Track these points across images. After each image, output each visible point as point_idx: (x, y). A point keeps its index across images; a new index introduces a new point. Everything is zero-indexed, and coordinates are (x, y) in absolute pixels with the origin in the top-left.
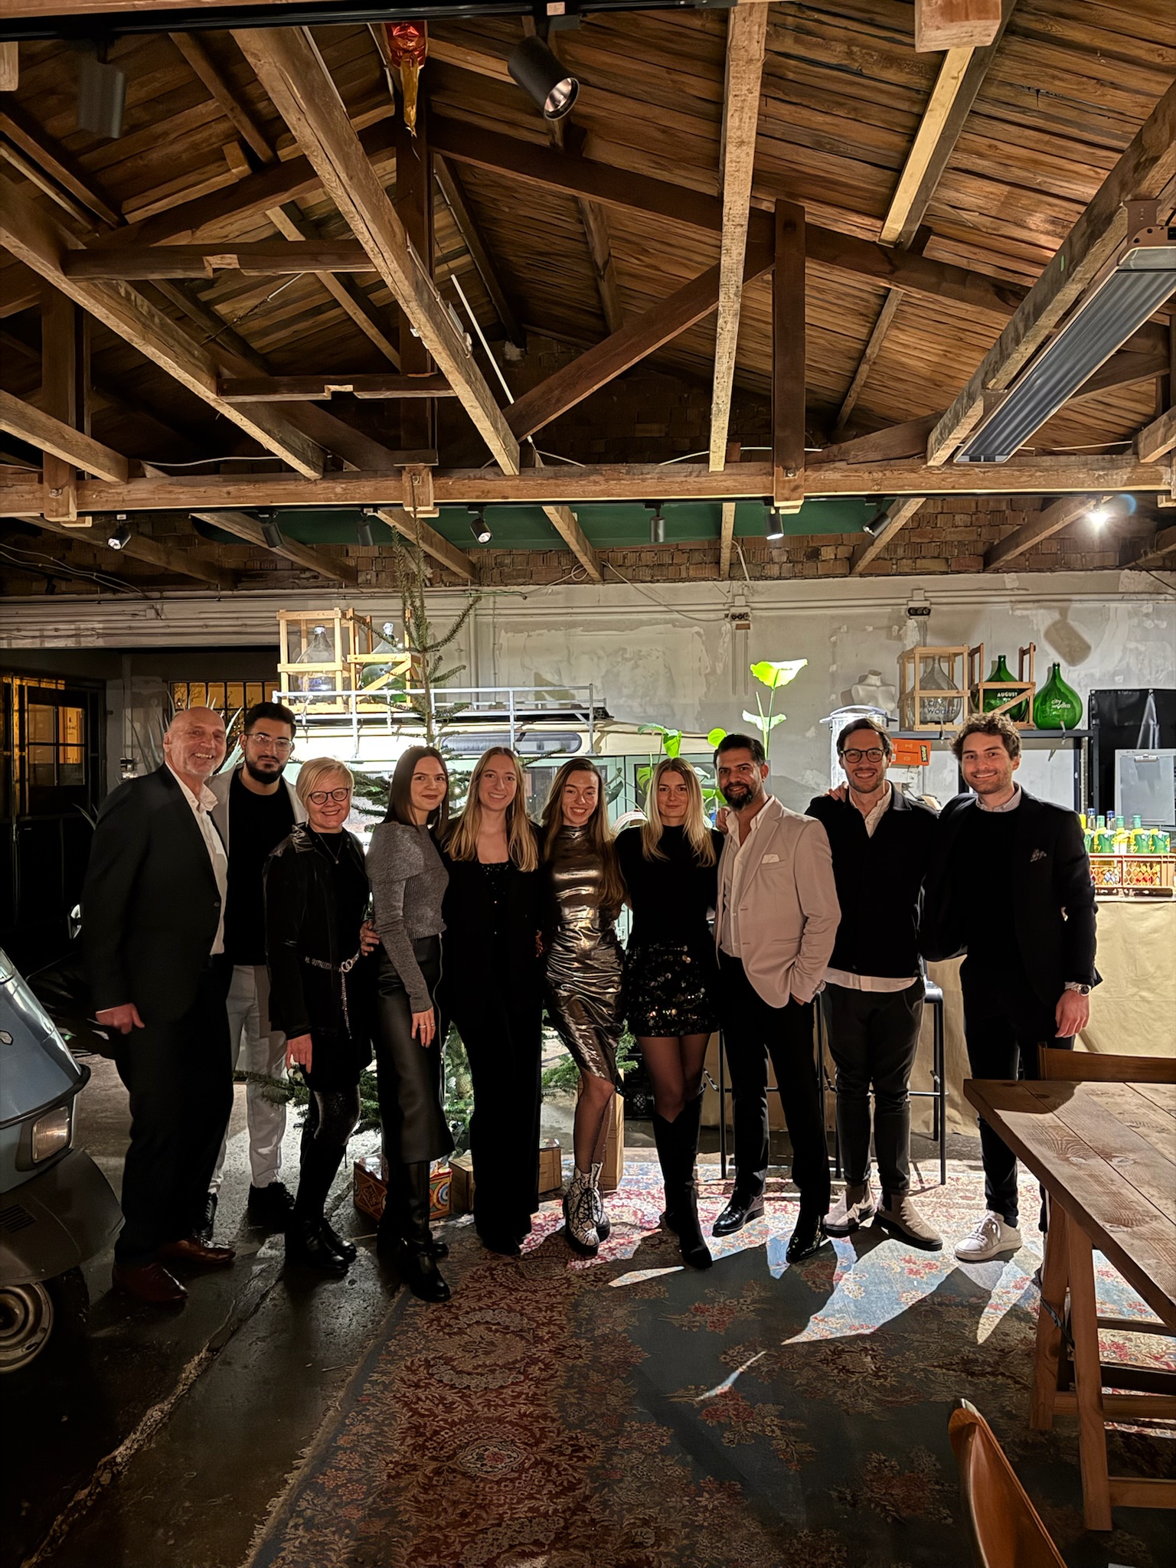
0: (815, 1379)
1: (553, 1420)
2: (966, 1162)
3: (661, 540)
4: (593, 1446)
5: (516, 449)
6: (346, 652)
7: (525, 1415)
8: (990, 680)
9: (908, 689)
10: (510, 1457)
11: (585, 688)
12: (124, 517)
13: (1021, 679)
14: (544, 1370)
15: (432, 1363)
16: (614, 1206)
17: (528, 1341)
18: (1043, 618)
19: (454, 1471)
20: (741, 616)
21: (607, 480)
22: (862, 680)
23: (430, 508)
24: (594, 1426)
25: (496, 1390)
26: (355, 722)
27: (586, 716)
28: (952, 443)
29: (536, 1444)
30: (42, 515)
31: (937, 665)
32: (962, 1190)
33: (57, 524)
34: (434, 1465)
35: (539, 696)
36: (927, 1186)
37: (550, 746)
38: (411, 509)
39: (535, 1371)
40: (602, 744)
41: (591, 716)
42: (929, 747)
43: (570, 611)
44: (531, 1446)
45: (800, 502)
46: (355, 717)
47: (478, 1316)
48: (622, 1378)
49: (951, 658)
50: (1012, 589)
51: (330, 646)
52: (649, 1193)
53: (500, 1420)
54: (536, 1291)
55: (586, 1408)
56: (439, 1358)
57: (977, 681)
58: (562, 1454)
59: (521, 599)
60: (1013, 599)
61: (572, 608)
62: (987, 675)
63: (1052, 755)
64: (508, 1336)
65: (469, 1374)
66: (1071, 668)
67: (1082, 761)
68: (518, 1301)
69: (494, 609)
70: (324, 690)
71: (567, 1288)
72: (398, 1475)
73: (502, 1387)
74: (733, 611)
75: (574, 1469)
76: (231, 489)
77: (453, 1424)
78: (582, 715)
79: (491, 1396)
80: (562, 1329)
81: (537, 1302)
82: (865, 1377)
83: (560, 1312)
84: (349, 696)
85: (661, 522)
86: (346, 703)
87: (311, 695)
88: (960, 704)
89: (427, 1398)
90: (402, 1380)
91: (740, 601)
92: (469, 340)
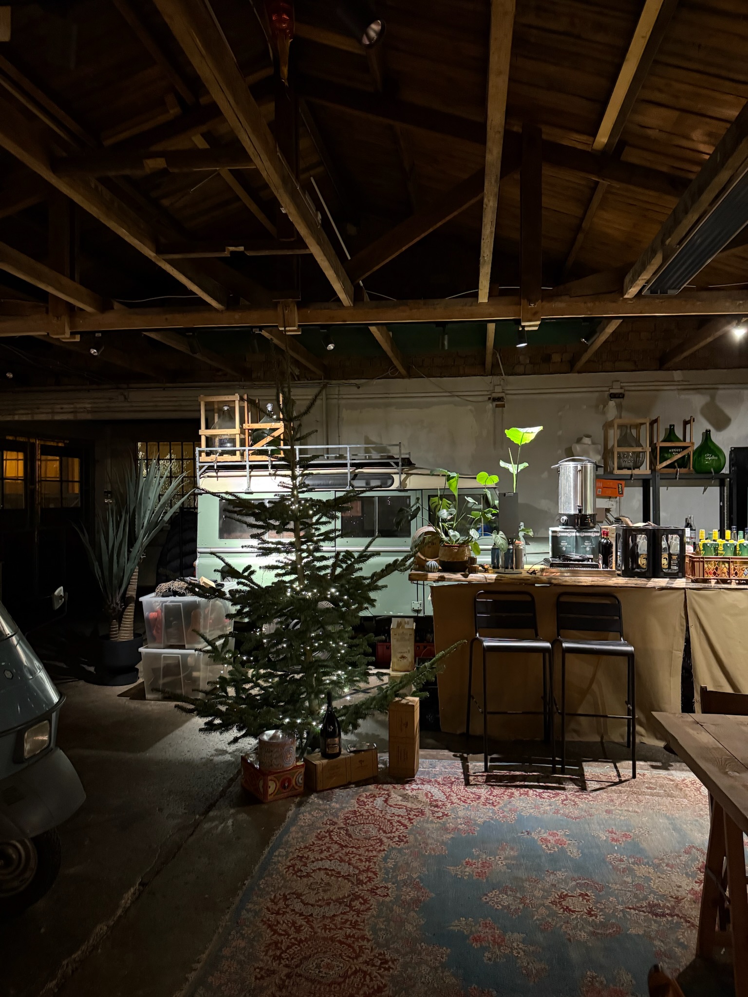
0: (548, 916)
1: (368, 940)
2: (649, 763)
3: (446, 348)
4: (395, 960)
5: (352, 290)
6: (242, 422)
7: (349, 936)
8: (663, 441)
9: (610, 447)
10: (338, 967)
11: (396, 445)
12: (100, 335)
13: (685, 440)
14: (364, 904)
15: (288, 897)
16: (413, 789)
17: (353, 883)
18: (698, 400)
19: (300, 975)
20: (500, 399)
21: (411, 309)
22: (579, 441)
23: (295, 328)
24: (395, 945)
25: (330, 918)
26: (248, 467)
27: (397, 464)
28: (640, 283)
29: (357, 957)
30: (48, 334)
31: (629, 431)
32: (647, 783)
33: (58, 339)
34: (286, 971)
35: (367, 451)
36: (623, 779)
37: (374, 483)
38: (283, 329)
39: (356, 904)
40: (407, 482)
41: (400, 464)
42: (623, 485)
43: (387, 396)
44: (353, 959)
45: (538, 323)
46: (248, 464)
47: (320, 864)
48: (416, 912)
49: (638, 426)
50: (678, 381)
51: (233, 419)
52: (436, 781)
53: (332, 939)
54: (359, 847)
55: (391, 932)
56: (293, 893)
57: (655, 441)
58: (373, 965)
59: (356, 389)
60: (679, 387)
61: (389, 394)
62: (661, 438)
63: (705, 490)
64: (340, 879)
65: (312, 905)
66: (719, 433)
67: (725, 494)
68: (347, 854)
69: (339, 395)
70: (229, 447)
71: (380, 846)
72: (262, 977)
73: (334, 916)
74: (494, 395)
75: (382, 977)
76: (169, 316)
77: (301, 941)
78: (394, 462)
79: (327, 921)
80: (375, 874)
81: (360, 855)
82: (582, 915)
83: (375, 862)
84: (244, 450)
85: (446, 337)
86: (242, 455)
87: (220, 450)
88: (644, 457)
89: (284, 922)
90: (268, 909)
91: (498, 389)
92: (320, 216)
